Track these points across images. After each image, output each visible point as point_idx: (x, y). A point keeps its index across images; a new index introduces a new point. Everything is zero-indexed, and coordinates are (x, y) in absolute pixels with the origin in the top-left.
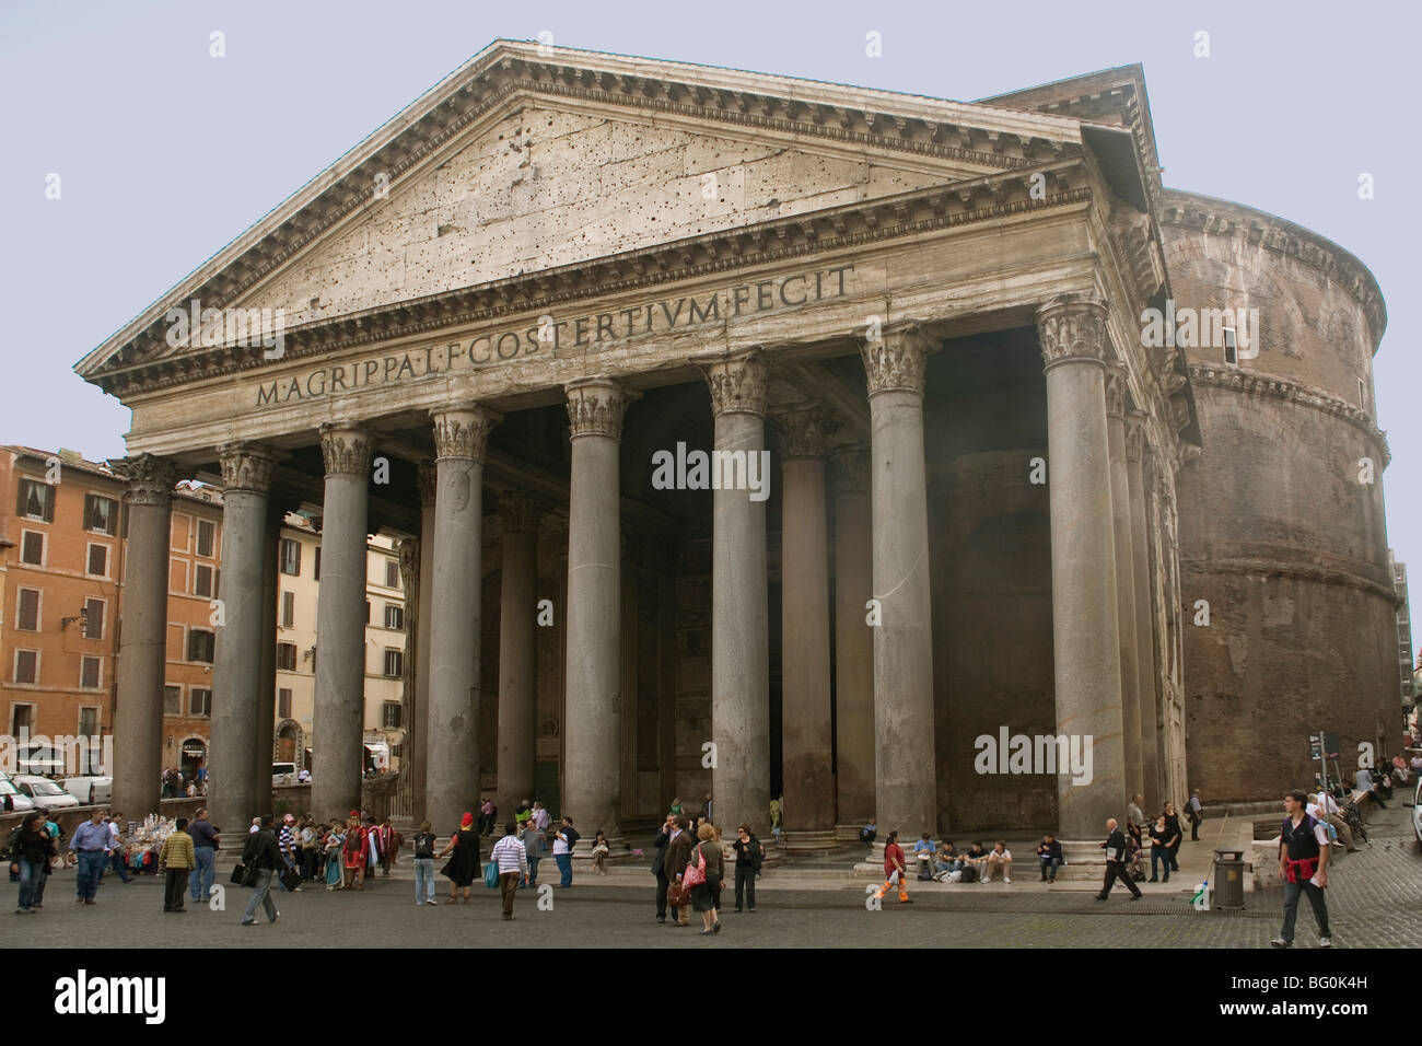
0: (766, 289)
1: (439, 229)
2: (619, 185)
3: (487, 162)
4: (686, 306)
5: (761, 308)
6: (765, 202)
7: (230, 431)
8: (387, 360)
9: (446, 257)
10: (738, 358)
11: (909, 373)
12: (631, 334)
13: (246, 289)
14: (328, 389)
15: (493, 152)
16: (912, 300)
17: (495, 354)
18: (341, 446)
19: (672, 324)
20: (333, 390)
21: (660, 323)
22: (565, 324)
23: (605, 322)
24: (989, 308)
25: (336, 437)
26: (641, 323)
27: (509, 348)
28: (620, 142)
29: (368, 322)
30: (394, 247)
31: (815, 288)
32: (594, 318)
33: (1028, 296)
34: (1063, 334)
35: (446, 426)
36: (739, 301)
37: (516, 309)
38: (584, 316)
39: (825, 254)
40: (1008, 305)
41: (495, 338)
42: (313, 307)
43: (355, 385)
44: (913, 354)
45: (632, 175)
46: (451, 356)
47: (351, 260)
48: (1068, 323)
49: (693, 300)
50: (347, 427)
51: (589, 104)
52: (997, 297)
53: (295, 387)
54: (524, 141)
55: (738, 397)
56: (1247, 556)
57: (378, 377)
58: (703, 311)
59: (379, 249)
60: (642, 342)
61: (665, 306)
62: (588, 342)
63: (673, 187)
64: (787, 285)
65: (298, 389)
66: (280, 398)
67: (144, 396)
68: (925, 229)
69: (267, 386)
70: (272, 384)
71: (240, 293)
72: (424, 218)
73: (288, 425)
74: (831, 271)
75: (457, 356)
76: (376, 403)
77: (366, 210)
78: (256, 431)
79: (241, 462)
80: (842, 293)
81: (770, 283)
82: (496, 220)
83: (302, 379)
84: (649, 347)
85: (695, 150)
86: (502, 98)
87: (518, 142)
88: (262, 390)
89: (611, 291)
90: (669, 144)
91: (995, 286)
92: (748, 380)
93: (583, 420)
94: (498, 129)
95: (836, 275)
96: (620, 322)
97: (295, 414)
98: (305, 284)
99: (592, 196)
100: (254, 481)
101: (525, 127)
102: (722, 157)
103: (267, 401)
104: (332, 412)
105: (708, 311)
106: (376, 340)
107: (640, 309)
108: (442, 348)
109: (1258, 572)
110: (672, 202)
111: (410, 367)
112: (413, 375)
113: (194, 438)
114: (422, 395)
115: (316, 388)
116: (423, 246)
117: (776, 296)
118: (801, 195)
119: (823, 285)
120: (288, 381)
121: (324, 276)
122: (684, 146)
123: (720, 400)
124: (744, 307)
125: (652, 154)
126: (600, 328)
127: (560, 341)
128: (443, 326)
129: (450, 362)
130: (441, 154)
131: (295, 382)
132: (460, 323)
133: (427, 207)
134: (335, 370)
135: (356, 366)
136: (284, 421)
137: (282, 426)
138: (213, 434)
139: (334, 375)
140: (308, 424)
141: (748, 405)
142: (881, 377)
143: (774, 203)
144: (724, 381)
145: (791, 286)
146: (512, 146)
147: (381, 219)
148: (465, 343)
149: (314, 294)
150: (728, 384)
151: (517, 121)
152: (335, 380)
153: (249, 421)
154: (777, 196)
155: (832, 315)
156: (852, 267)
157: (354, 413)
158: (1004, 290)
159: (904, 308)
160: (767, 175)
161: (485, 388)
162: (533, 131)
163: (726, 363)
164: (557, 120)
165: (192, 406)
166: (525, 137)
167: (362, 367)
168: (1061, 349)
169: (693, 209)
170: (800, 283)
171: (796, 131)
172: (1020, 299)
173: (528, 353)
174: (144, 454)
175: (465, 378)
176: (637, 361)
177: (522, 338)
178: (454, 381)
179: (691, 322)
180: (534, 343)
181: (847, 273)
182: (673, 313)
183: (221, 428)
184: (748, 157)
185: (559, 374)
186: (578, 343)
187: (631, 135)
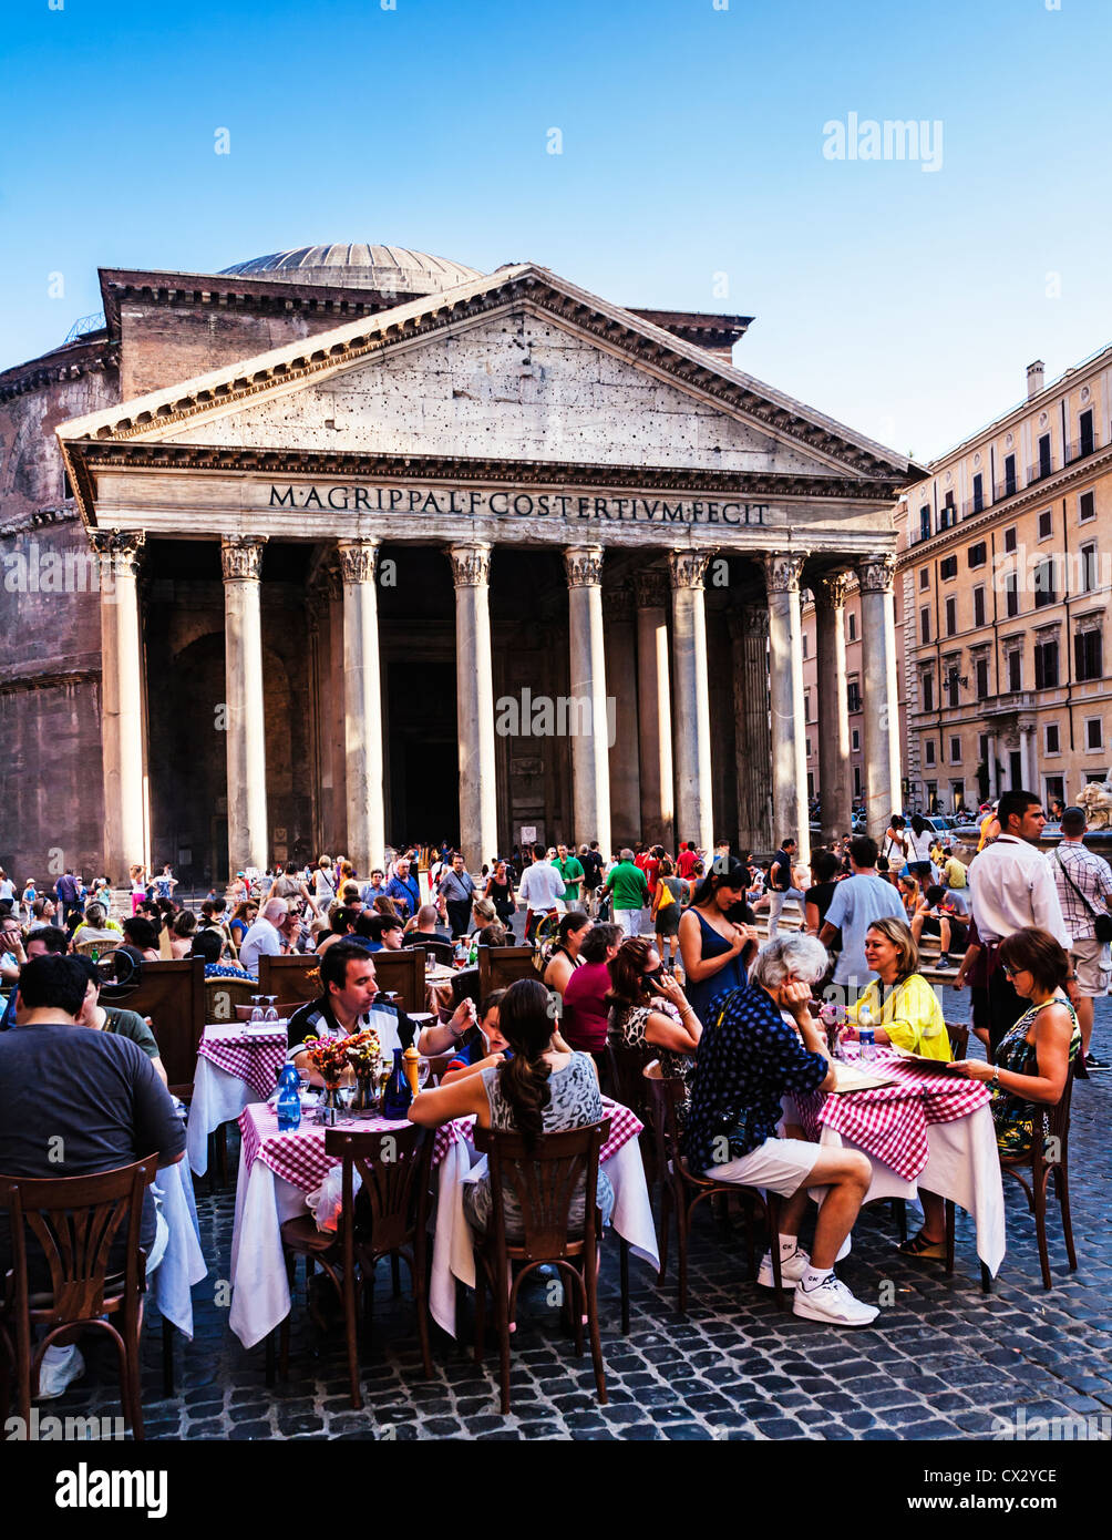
0: (714, 508)
1: (455, 392)
2: (607, 402)
3: (493, 347)
4: (660, 506)
5: (711, 520)
6: (713, 446)
7: (240, 523)
8: (411, 493)
9: (461, 418)
10: (702, 553)
12: (620, 518)
14: (351, 505)
15: (499, 341)
16: (803, 539)
17: (512, 510)
19: (650, 516)
20: (357, 506)
21: (642, 515)
22: (571, 499)
23: (601, 504)
26: (628, 511)
27: (524, 507)
28: (607, 371)
30: (411, 395)
31: (745, 515)
32: (592, 499)
36: (696, 512)
37: (539, 481)
38: (585, 496)
39: (754, 495)
41: (512, 496)
42: (327, 427)
43: (380, 507)
45: (618, 398)
46: (473, 502)
47: (366, 395)
49: (666, 505)
51: (586, 332)
53: (314, 496)
54: (527, 341)
57: (403, 504)
58: (673, 514)
59: (394, 391)
60: (632, 526)
61: (645, 503)
62: (588, 516)
63: (648, 417)
64: (728, 509)
65: (317, 498)
66: (296, 502)
67: (125, 469)
68: (814, 495)
69: (282, 489)
70: (287, 488)
72: (438, 379)
73: (309, 529)
74: (756, 506)
75: (479, 504)
76: (404, 527)
80: (761, 522)
81: (717, 505)
82: (506, 400)
83: (322, 491)
84: (637, 531)
85: (661, 395)
86: (512, 301)
87: (520, 340)
88: (274, 491)
89: (612, 485)
90: (643, 383)
93: (578, 575)
94: (501, 322)
95: (757, 509)
96: (612, 507)
97: (318, 521)
98: (317, 404)
99: (587, 405)
101: (527, 329)
102: (682, 405)
103: (282, 502)
104: (358, 526)
105: (676, 514)
106: (413, 477)
107: (627, 501)
108: (465, 494)
110: (648, 427)
111: (434, 503)
112: (438, 510)
113: (192, 522)
114: (448, 530)
115: (338, 500)
116: (439, 402)
117: (720, 514)
118: (733, 448)
119: (750, 514)
120: (307, 491)
121: (338, 402)
122: (655, 389)
124: (700, 518)
125: (631, 386)
126: (597, 508)
127: (567, 510)
128: (473, 478)
129: (473, 508)
131: (314, 491)
132: (487, 479)
133: (440, 369)
134: (357, 490)
135: (379, 491)
136: (305, 525)
137: (302, 529)
138: (218, 522)
139: (357, 494)
140: (331, 533)
143: (717, 450)
144: (691, 567)
145: (730, 510)
146: (515, 341)
147: (393, 366)
148: (486, 495)
149: (329, 416)
150: (693, 569)
151: (519, 322)
152: (358, 499)
153: (264, 519)
154: (719, 445)
155: (757, 536)
156: (767, 506)
160: (713, 428)
161: (505, 534)
162: (533, 335)
164: (553, 333)
165: (186, 489)
166: (525, 339)
167: (385, 493)
170: (735, 509)
171: (737, 406)
173: (540, 514)
175: (488, 524)
176: (626, 538)
177: (536, 502)
178: (479, 524)
179: (664, 519)
180: (546, 508)
181: (764, 509)
182: (651, 509)
183: (228, 518)
184: (701, 412)
185: (567, 536)
186: (581, 516)
187: (615, 367)
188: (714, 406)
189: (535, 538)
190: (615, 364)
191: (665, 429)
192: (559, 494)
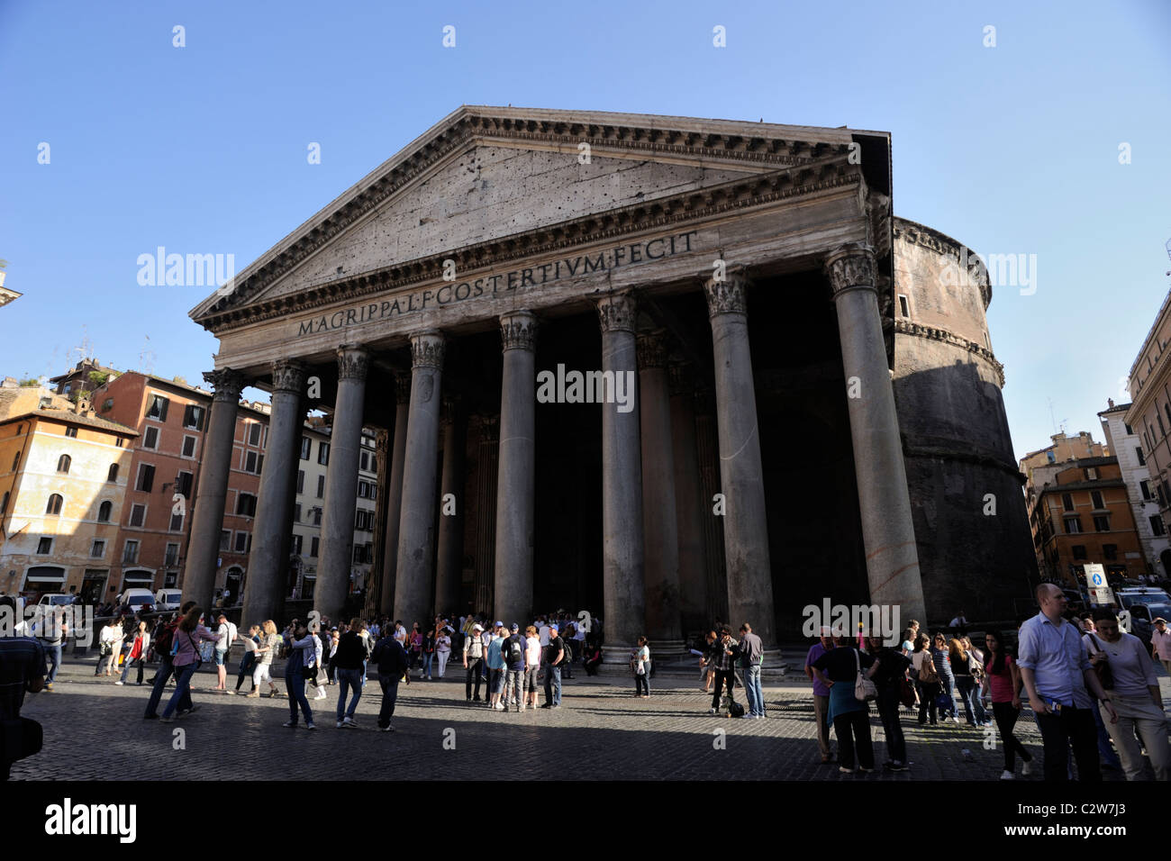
0: (636, 249)
1: (421, 221)
2: (537, 188)
3: (452, 180)
4: (583, 261)
5: (633, 261)
6: (634, 193)
7: (279, 352)
8: (383, 304)
9: (424, 237)
10: (619, 293)
11: (738, 300)
12: (544, 281)
13: (298, 262)
14: (344, 324)
15: (457, 174)
16: (739, 251)
17: (454, 297)
18: (350, 359)
19: (573, 273)
20: (348, 323)
21: (565, 273)
22: (501, 276)
23: (527, 274)
24: (793, 256)
25: (348, 354)
26: (551, 274)
27: (463, 293)
28: (538, 165)
29: (373, 279)
30: (391, 233)
31: (670, 247)
32: (520, 272)
33: (821, 246)
34: (848, 270)
35: (419, 345)
36: (618, 257)
37: (469, 267)
38: (513, 270)
39: (676, 224)
40: (806, 253)
41: (454, 287)
42: (339, 273)
43: (362, 320)
44: (740, 287)
45: (546, 182)
46: (425, 300)
47: (364, 243)
48: (851, 263)
49: (586, 258)
50: (355, 347)
51: (519, 141)
52: (798, 248)
53: (324, 322)
54: (477, 166)
55: (619, 320)
56: (929, 445)
57: (377, 314)
58: (594, 265)
59: (382, 235)
60: (553, 286)
61: (567, 262)
62: (515, 287)
63: (573, 188)
64: (651, 246)
65: (325, 324)
66: (313, 329)
67: (229, 331)
68: (745, 205)
69: (306, 323)
70: (310, 321)
71: (294, 265)
72: (412, 215)
73: (316, 348)
74: (681, 235)
75: (429, 299)
76: (374, 331)
77: (376, 211)
78: (296, 352)
79: (285, 372)
80: (689, 249)
81: (639, 245)
82: (457, 214)
83: (329, 317)
84: (557, 289)
86: (463, 141)
87: (472, 167)
88: (302, 326)
89: (532, 253)
90: (570, 162)
91: (796, 241)
92: (625, 308)
93: (512, 339)
94: (460, 160)
95: (684, 238)
96: (538, 274)
97: (322, 340)
98: (335, 258)
99: (520, 196)
100: (292, 385)
101: (477, 158)
102: (605, 168)
103: (305, 332)
104: (346, 338)
105: (597, 264)
106: (377, 291)
107: (551, 265)
108: (420, 295)
109: (938, 456)
110: (572, 197)
111: (398, 307)
114: (405, 325)
115: (337, 323)
116: (410, 232)
117: (643, 253)
118: (658, 189)
119: (676, 245)
120: (320, 321)
121: (347, 253)
123: (607, 322)
124: (621, 261)
125: (558, 169)
126: (524, 278)
127: (498, 286)
128: (421, 280)
129: (424, 304)
130: (424, 176)
131: (324, 320)
132: (432, 278)
133: (414, 208)
134: (349, 311)
135: (363, 307)
136: (315, 345)
137: (313, 348)
138: (269, 354)
139: (349, 314)
140: (330, 347)
141: (626, 325)
142: (719, 303)
143: (640, 195)
144: (609, 310)
145: (653, 246)
146: (469, 169)
147: (384, 217)
148: (434, 291)
149: (339, 265)
150: (612, 311)
151: (473, 155)
152: (349, 318)
153: (293, 346)
154: (642, 190)
155: (683, 263)
156: (695, 232)
157: (360, 338)
158: (803, 243)
159: (733, 258)
160: (635, 178)
161: (446, 319)
162: (482, 160)
163: (611, 297)
164: (498, 153)
165: (259, 337)
166: (477, 163)
167: (367, 309)
168: (847, 281)
169: (585, 201)
170: (660, 244)
171: (654, 149)
172: (815, 248)
173: (476, 295)
174: (226, 368)
175: (433, 313)
176: (548, 298)
177: (473, 286)
178: (426, 316)
179: (586, 272)
180: (480, 289)
181: (692, 237)
182: (573, 266)
183: (275, 350)
184: (622, 168)
185: (495, 309)
186: (510, 288)
187: (546, 157)
188: (637, 158)
189: (468, 317)
190: (544, 156)
191: (589, 191)
192: (491, 274)
